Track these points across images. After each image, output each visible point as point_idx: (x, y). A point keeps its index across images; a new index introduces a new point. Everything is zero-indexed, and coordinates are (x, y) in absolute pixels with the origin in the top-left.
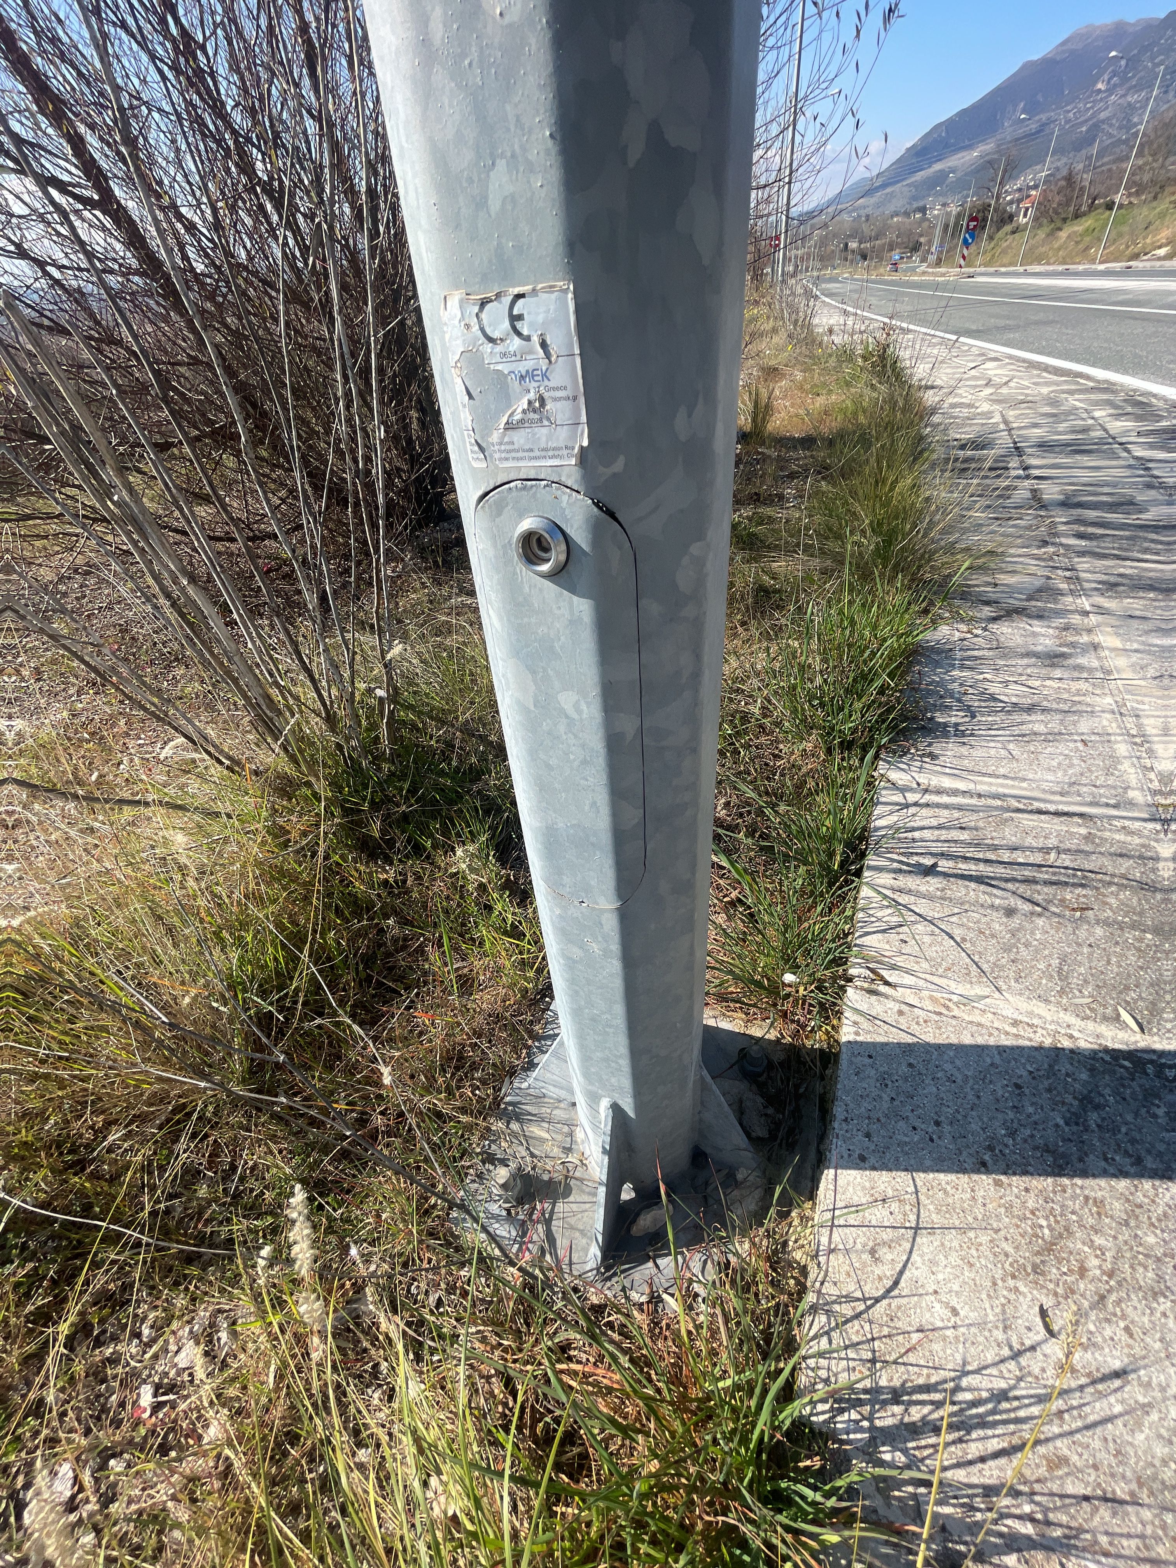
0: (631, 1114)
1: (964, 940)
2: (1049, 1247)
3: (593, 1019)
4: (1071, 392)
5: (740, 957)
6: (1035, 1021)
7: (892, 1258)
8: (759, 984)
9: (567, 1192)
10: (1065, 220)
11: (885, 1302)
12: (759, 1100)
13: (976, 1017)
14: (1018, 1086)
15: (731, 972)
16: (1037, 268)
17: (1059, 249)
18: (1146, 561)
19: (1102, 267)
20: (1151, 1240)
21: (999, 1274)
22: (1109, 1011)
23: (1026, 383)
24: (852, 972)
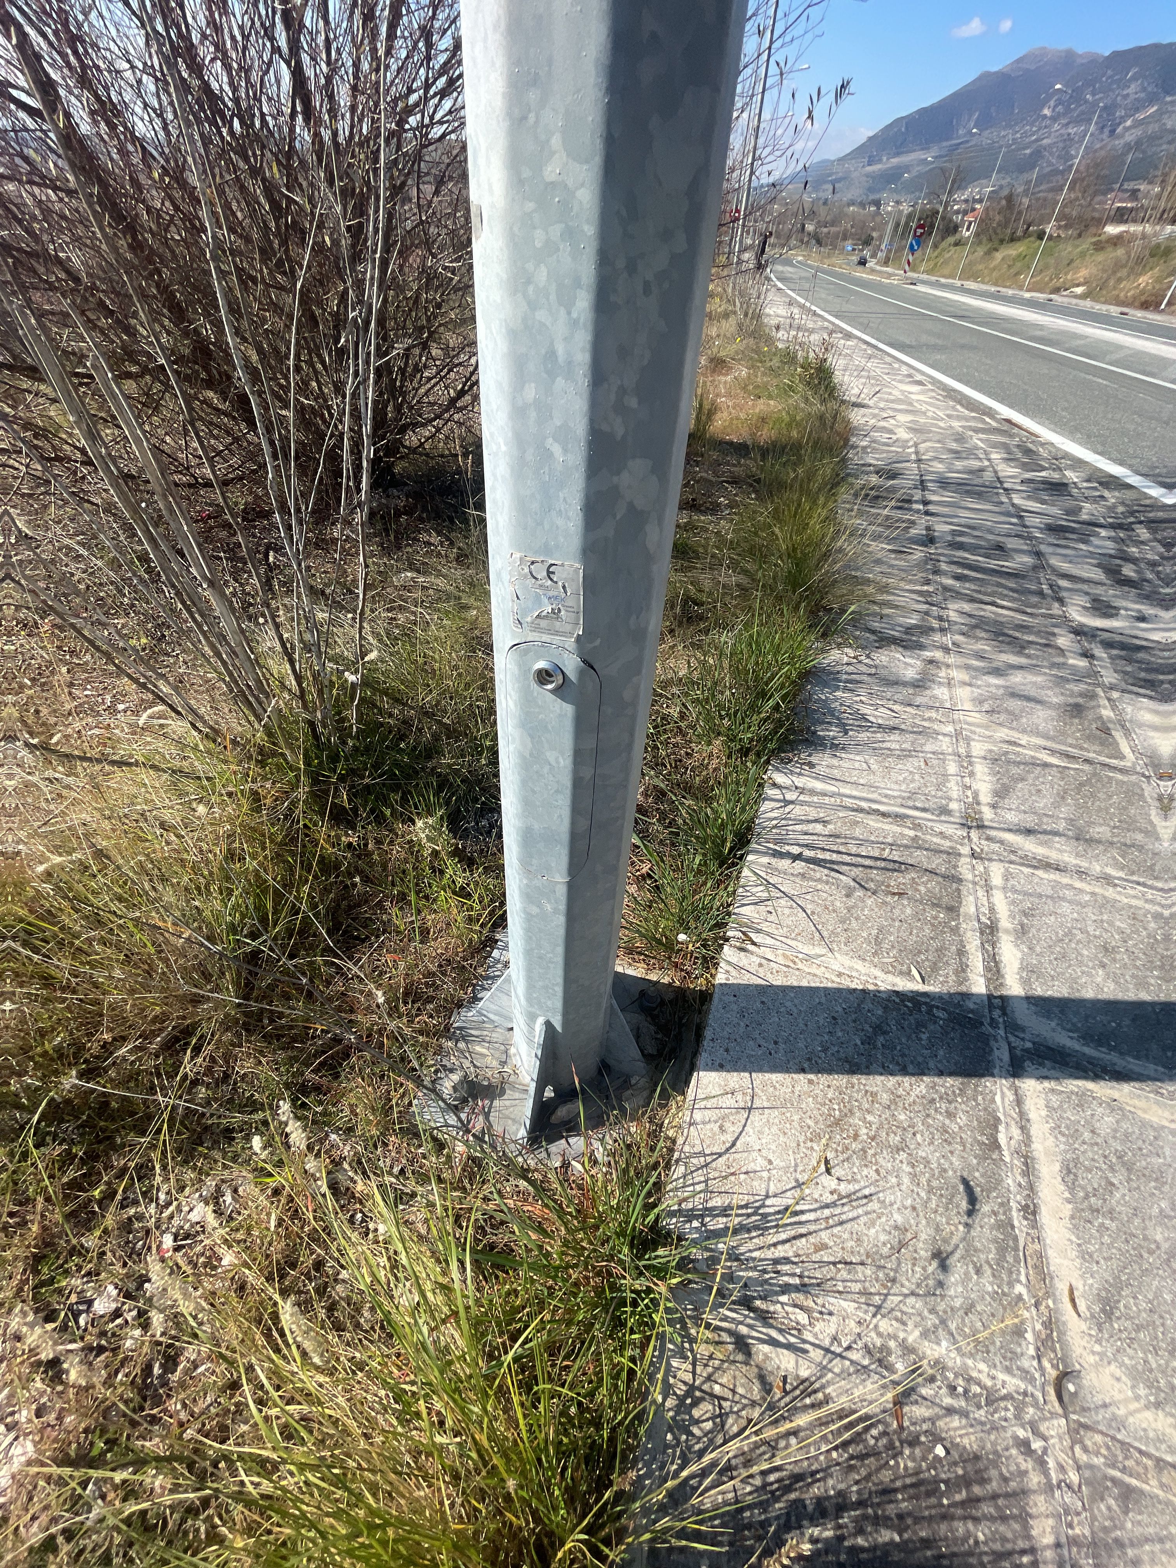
0: (559, 1028)
1: (813, 913)
2: (837, 1123)
3: (540, 958)
4: (976, 431)
5: (646, 919)
6: (854, 974)
7: (732, 1130)
8: (659, 942)
9: (503, 1092)
10: (1002, 241)
11: (725, 1158)
12: (652, 1028)
13: (814, 970)
14: (834, 1018)
15: (638, 931)
16: (971, 285)
17: (994, 269)
18: (1003, 607)
19: (1027, 295)
20: (902, 1117)
21: (802, 1138)
22: (905, 968)
23: (941, 414)
24: (730, 934)
